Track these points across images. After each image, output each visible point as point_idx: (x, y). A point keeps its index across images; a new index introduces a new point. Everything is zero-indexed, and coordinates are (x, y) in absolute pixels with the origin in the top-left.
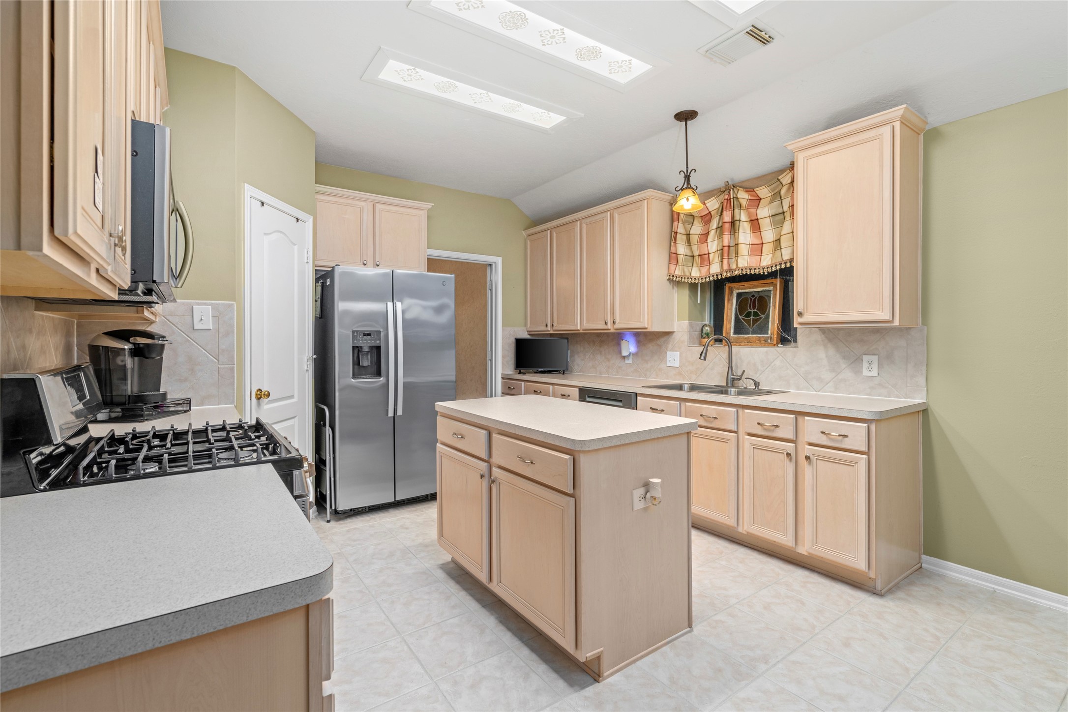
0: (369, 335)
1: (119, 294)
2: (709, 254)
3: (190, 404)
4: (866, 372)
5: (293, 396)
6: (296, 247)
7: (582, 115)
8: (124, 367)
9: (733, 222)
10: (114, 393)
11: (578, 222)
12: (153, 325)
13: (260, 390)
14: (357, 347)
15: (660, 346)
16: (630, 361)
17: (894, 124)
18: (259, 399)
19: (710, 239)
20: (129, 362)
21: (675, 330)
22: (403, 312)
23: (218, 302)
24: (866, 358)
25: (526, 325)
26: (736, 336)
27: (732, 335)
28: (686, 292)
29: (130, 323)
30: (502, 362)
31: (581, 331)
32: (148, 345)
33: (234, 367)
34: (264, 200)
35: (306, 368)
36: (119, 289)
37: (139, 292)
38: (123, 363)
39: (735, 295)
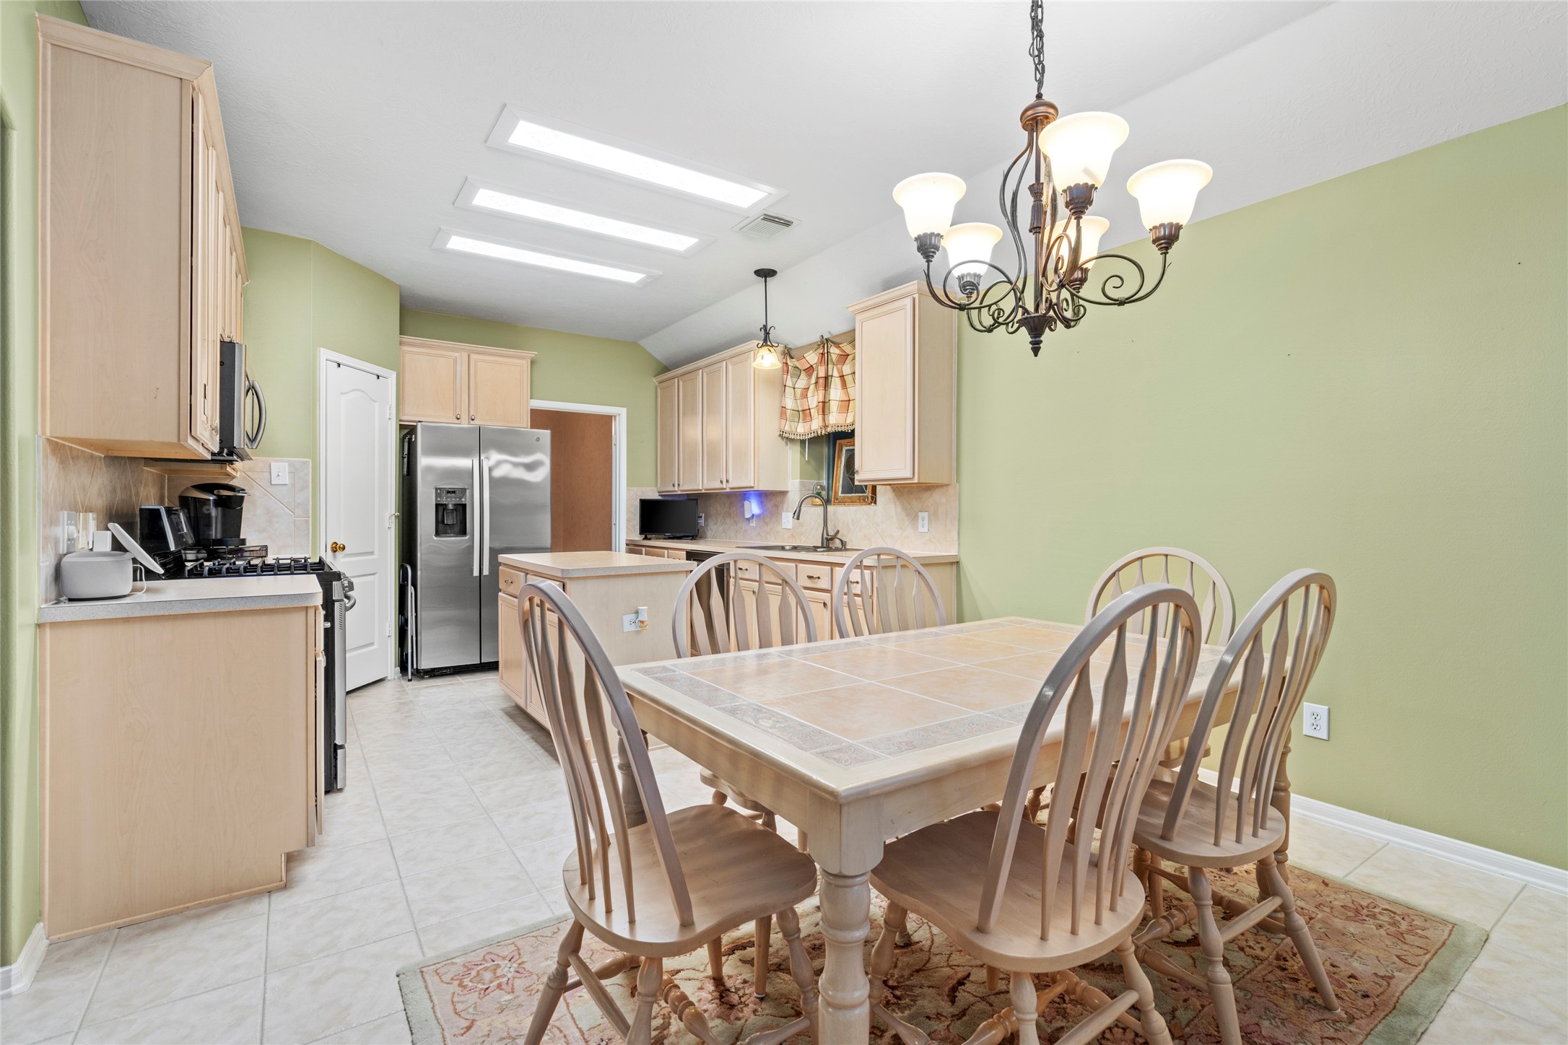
0: (454, 492)
1: (212, 455)
2: (809, 409)
3: (266, 550)
4: (921, 529)
5: (373, 552)
6: (377, 404)
7: (661, 273)
8: (209, 515)
9: (826, 378)
10: (201, 537)
11: (701, 371)
12: (234, 480)
13: (335, 543)
14: (442, 505)
15: (777, 506)
16: (753, 524)
17: (914, 296)
18: (335, 551)
19: (810, 393)
20: (214, 512)
21: (789, 490)
22: (490, 470)
23: (294, 459)
24: (921, 514)
25: (656, 485)
26: (843, 495)
27: (840, 494)
28: (798, 448)
29: (213, 478)
30: (627, 527)
31: (703, 491)
32: (229, 497)
33: (308, 520)
34: (340, 361)
35: (388, 526)
36: (212, 453)
37: (224, 454)
38: (208, 512)
39: (844, 452)
